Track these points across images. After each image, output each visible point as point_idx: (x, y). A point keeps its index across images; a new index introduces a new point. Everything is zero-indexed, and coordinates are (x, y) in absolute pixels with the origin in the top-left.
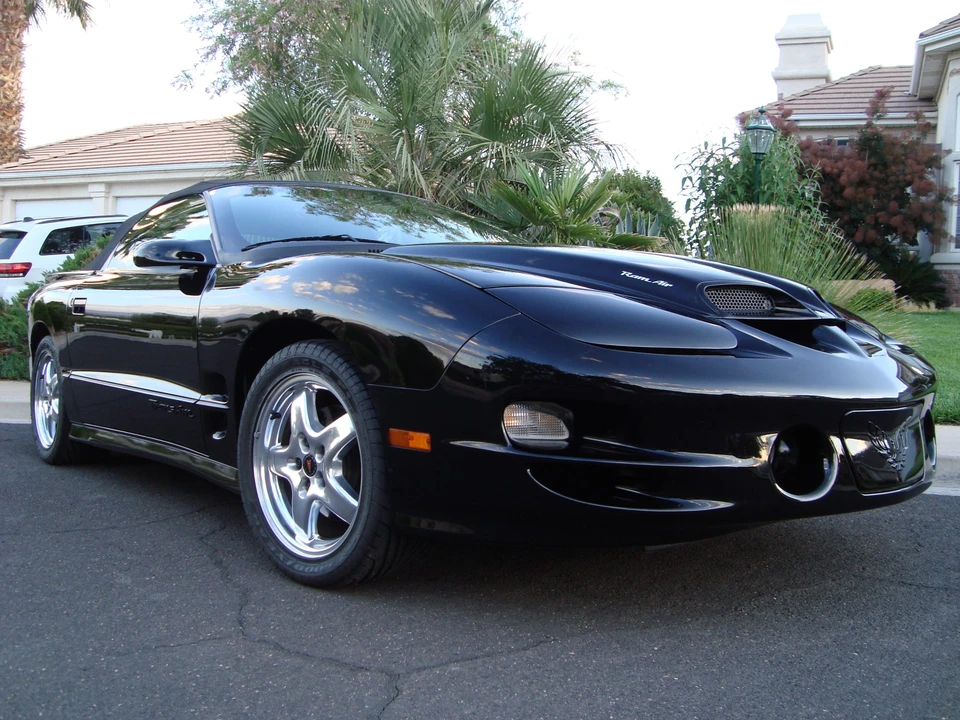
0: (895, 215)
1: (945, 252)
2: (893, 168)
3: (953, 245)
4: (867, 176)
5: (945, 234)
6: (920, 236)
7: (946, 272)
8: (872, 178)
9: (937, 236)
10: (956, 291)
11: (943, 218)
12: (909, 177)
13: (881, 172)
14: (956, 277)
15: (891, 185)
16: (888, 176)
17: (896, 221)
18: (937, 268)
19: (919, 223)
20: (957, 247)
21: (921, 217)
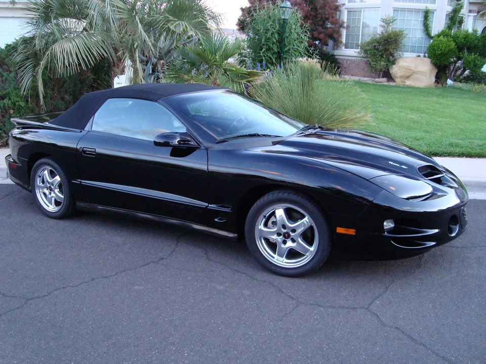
0: (321, 33)
1: (340, 50)
2: (320, 11)
3: (344, 47)
4: (308, 14)
5: (341, 42)
6: (331, 42)
7: (341, 59)
8: (311, 15)
9: (337, 43)
10: (345, 68)
11: (340, 35)
12: (327, 16)
13: (314, 12)
14: (345, 62)
15: (319, 19)
16: (317, 14)
17: (322, 36)
18: (336, 57)
19: (331, 37)
20: (345, 48)
21: (332, 35)
